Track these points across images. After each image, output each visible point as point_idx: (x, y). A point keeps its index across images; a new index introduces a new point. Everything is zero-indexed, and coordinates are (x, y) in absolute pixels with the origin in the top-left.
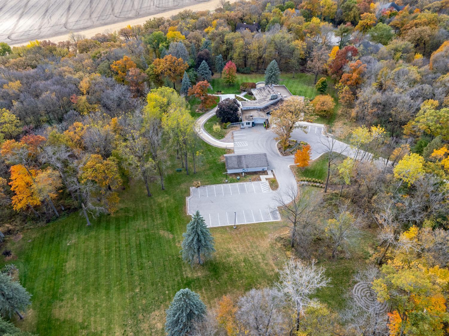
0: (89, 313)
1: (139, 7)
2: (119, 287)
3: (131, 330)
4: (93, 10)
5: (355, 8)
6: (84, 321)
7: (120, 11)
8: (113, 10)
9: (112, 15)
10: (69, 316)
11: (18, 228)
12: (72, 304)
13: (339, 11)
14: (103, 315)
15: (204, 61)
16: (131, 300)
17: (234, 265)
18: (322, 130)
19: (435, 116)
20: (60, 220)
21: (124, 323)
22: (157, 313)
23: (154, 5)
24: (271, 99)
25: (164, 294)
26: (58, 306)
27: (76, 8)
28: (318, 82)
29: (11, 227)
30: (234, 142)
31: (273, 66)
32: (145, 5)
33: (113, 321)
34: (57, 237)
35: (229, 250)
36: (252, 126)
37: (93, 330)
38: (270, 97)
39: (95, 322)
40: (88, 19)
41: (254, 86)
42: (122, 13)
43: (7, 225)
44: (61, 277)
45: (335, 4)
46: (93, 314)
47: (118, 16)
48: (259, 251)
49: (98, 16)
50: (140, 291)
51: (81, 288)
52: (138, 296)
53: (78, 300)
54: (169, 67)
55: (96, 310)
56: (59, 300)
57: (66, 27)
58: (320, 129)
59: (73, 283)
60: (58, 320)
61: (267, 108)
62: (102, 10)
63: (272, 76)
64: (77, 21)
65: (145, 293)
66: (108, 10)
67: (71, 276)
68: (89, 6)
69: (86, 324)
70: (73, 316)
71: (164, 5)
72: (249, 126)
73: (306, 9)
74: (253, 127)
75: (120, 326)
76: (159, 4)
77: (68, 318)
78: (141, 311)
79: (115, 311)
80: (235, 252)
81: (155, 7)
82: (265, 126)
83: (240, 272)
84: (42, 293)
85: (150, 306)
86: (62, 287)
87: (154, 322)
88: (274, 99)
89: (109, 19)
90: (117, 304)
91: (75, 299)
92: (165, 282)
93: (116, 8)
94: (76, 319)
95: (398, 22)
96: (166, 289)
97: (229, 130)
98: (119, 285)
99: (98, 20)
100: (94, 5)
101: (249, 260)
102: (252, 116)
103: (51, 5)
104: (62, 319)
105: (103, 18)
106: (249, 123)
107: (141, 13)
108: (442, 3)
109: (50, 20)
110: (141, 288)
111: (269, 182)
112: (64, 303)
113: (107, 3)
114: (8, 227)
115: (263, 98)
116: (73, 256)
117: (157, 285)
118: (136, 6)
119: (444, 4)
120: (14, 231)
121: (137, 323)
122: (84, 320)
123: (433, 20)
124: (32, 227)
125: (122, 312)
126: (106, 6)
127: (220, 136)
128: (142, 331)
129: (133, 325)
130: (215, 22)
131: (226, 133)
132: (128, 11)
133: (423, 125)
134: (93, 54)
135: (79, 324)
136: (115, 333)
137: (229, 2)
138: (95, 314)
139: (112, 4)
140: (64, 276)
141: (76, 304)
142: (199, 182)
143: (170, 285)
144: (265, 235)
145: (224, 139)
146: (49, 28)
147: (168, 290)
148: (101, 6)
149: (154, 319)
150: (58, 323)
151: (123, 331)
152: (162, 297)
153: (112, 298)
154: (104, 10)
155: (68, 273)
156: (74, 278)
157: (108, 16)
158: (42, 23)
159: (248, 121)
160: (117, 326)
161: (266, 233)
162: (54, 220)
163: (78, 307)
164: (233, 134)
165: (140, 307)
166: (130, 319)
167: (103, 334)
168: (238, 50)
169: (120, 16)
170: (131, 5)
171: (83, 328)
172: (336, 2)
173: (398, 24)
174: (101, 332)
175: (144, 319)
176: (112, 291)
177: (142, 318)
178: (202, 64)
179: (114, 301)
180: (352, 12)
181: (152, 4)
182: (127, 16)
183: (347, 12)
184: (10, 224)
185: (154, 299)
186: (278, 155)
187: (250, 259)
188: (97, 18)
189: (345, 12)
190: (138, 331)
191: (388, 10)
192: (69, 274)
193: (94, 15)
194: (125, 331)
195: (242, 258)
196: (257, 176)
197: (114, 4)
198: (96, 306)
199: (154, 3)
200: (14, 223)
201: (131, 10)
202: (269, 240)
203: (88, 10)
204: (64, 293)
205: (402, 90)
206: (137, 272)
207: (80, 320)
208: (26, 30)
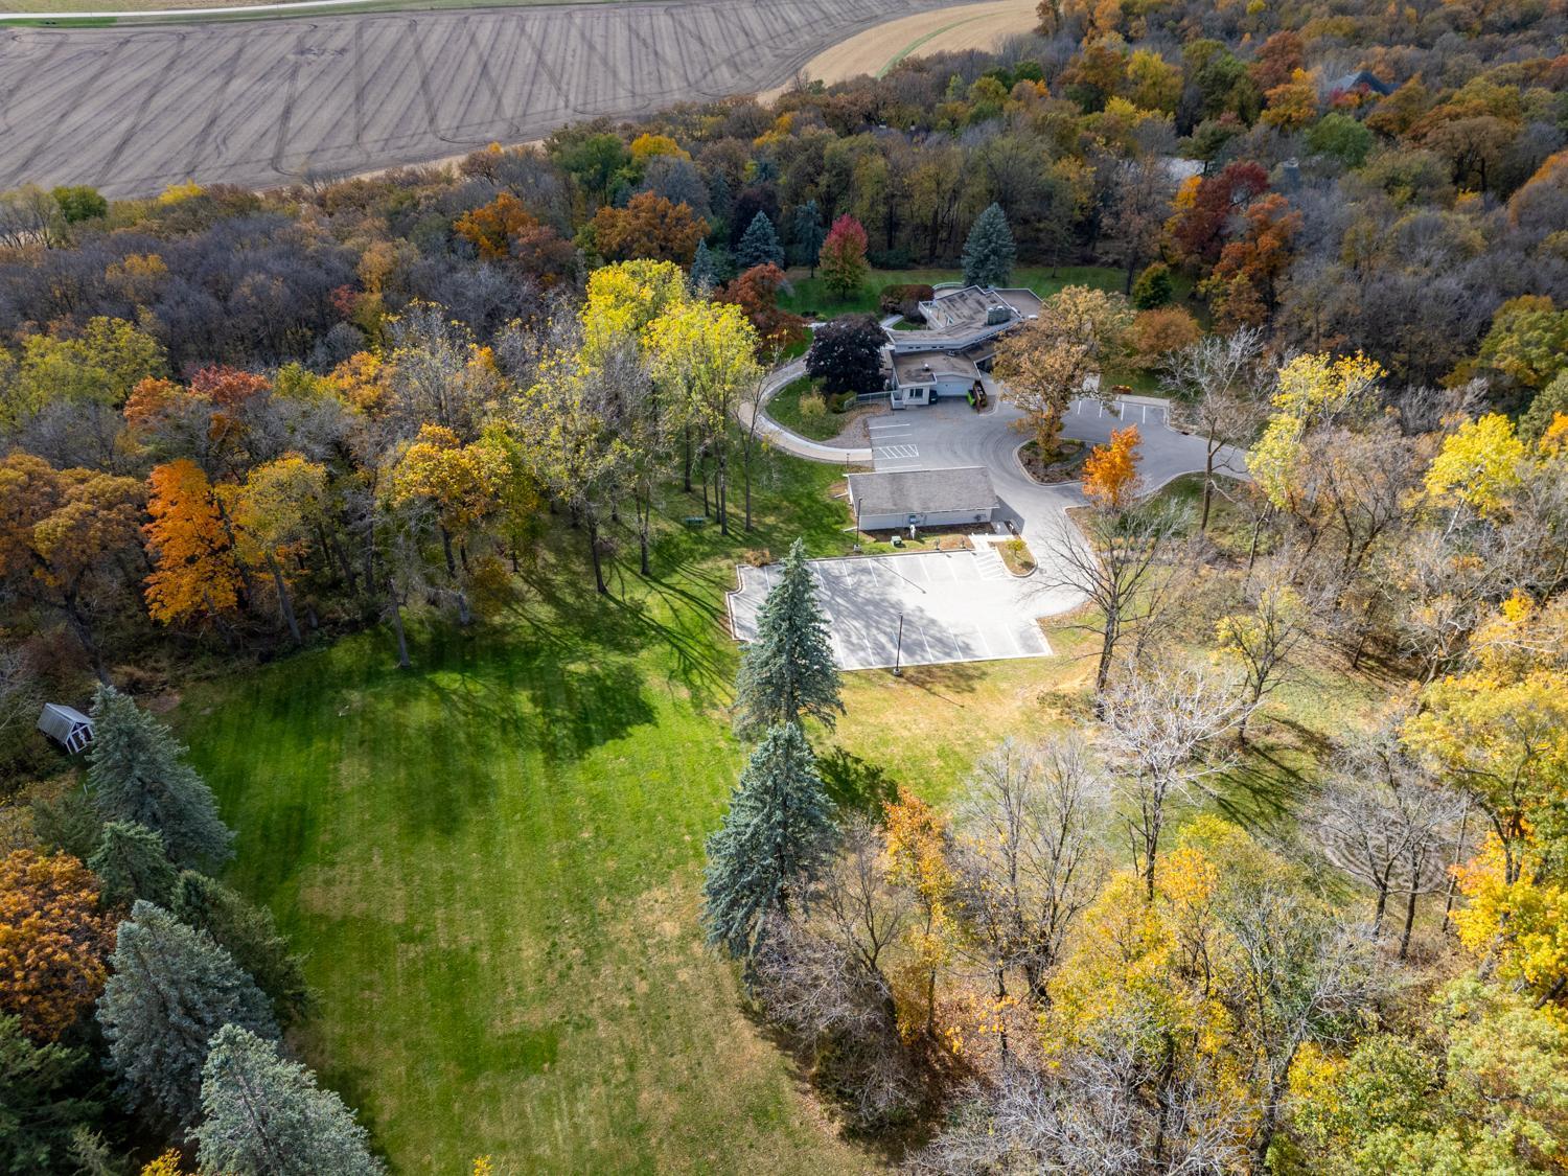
0: (429, 897)
1: (520, 112)
2: (522, 827)
3: (573, 941)
4: (366, 120)
5: (1243, 81)
6: (411, 921)
7: (455, 124)
8: (432, 121)
9: (430, 136)
10: (359, 908)
11: (165, 676)
12: (368, 875)
13: (1189, 92)
14: (475, 903)
15: (761, 214)
16: (568, 861)
17: (909, 765)
18: (1166, 416)
19: (1546, 330)
20: (303, 653)
21: (547, 922)
22: (658, 893)
23: (566, 106)
24: (990, 324)
25: (678, 843)
26: (320, 878)
27: (310, 113)
28: (1140, 280)
29: (139, 674)
30: (871, 446)
31: (991, 224)
32: (539, 107)
33: (508, 918)
34: (301, 698)
35: (888, 728)
36: (931, 403)
37: (443, 945)
38: (985, 317)
39: (450, 922)
40: (350, 147)
41: (926, 295)
42: (462, 130)
43: (126, 669)
44: (325, 801)
45: (1175, 74)
46: (439, 900)
47: (448, 137)
48: (987, 730)
49: (385, 136)
50: (596, 837)
51: (394, 830)
52: (589, 851)
53: (385, 863)
54: (647, 229)
55: (452, 889)
56: (323, 865)
57: (276, 169)
58: (1156, 412)
59: (367, 817)
60: (322, 917)
61: (975, 348)
62: (396, 120)
63: (987, 257)
64: (313, 152)
65: (611, 842)
66: (415, 122)
67: (356, 797)
68: (353, 110)
69: (418, 928)
70: (374, 906)
71: (600, 105)
72: (918, 401)
73: (1083, 82)
74: (934, 407)
75: (535, 930)
76: (585, 104)
77: (355, 914)
78: (605, 889)
79: (516, 893)
80: (906, 733)
81: (570, 111)
82: (972, 401)
83: (928, 784)
84: (259, 847)
85: (632, 876)
86: (329, 827)
87: (651, 918)
88: (997, 323)
89: (421, 146)
90: (521, 874)
91: (378, 861)
92: (678, 812)
93: (441, 114)
94: (382, 916)
95: (1389, 116)
96: (684, 830)
97: (854, 413)
98: (523, 821)
99: (383, 150)
100: (369, 106)
101: (955, 753)
102: (927, 370)
103: (226, 104)
104: (336, 914)
105: (402, 143)
106: (919, 393)
107: (524, 129)
108: (1528, 68)
109: (222, 148)
110: (598, 828)
111: (1001, 552)
112: (339, 870)
113: (413, 101)
114: (131, 675)
115: (959, 321)
116: (362, 743)
117: (652, 819)
118: (508, 111)
119: (1535, 70)
120: (150, 684)
121: (593, 921)
122: (412, 916)
123: (1505, 106)
124: (211, 672)
125: (538, 894)
126: (409, 108)
127: (823, 432)
128: (610, 946)
129: (578, 929)
130: (787, 118)
131: (843, 425)
132: (481, 124)
133: (1510, 358)
134: (391, 204)
135: (396, 927)
136: (519, 949)
137: (821, 82)
138: (448, 899)
139: (429, 105)
140: (335, 798)
141: (381, 872)
142: (767, 552)
143: (697, 820)
144: (1002, 692)
145: (838, 439)
146: (221, 171)
147: (693, 833)
148: (392, 110)
149: (651, 910)
150: (324, 928)
151: (546, 946)
152: (674, 851)
153: (503, 857)
154: (403, 119)
155: (347, 788)
156: (367, 803)
157: (416, 138)
158: (198, 155)
159: (915, 385)
160: (525, 933)
161: (1004, 685)
162: (286, 655)
163: (388, 882)
164: (866, 425)
165: (599, 880)
166: (569, 911)
167: (478, 954)
168: (868, 191)
169: (455, 136)
170: (493, 107)
171: (411, 939)
172: (1180, 68)
173: (1390, 121)
174: (474, 949)
175: (615, 912)
176: (499, 838)
177: (609, 908)
178: (755, 224)
179: (508, 864)
180: (1233, 93)
181: (562, 104)
182: (478, 137)
183: (1219, 94)
184: (137, 663)
185: (645, 857)
186: (1024, 480)
187: (957, 749)
188: (382, 143)
189: (1208, 94)
190: (598, 945)
191: (1350, 92)
192: (352, 793)
193: (371, 136)
194: (554, 944)
195: (931, 747)
196: (959, 537)
197: (436, 104)
198: (449, 879)
199: (567, 101)
200: (151, 663)
201: (492, 122)
202: (1019, 703)
203: (351, 121)
204: (337, 845)
205: (1427, 272)
206: (582, 786)
207: (399, 918)
208: (146, 175)
